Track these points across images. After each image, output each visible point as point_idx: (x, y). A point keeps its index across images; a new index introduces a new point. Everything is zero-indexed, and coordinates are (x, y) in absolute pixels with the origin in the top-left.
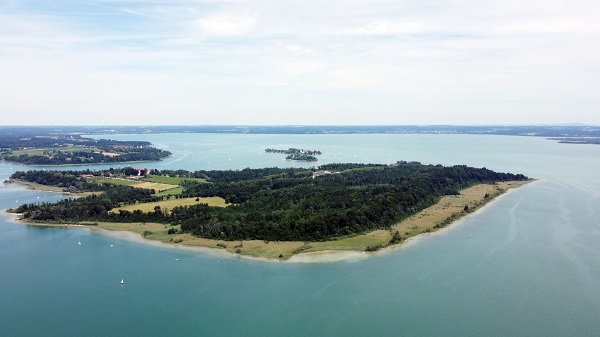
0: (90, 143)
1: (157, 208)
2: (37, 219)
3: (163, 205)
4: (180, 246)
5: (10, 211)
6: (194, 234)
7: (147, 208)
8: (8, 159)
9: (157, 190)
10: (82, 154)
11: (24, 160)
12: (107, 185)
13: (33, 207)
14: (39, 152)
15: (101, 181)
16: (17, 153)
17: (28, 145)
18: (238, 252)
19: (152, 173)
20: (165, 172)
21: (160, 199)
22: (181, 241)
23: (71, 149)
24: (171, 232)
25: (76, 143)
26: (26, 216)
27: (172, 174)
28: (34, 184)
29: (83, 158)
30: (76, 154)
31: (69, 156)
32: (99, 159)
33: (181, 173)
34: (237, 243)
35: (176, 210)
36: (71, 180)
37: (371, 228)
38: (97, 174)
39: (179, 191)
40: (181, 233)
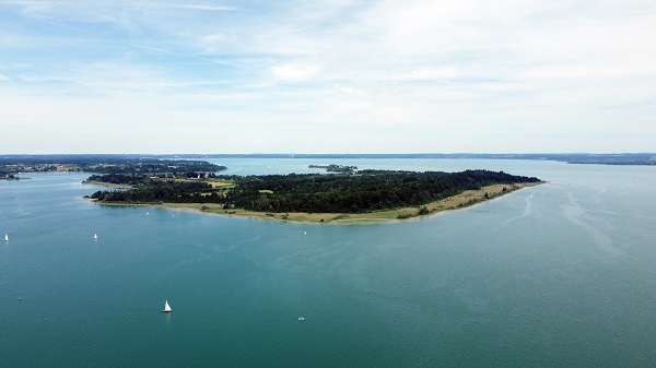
5: (86, 197)
6: (246, 209)
9: (214, 186)
12: (171, 183)
15: (165, 180)
16: (93, 167)
17: (103, 162)
18: (285, 219)
19: (210, 176)
20: (221, 177)
21: (216, 190)
22: (234, 213)
24: (226, 208)
26: (99, 200)
27: (227, 177)
30: (144, 166)
33: (234, 177)
34: (284, 214)
37: (402, 206)
39: (233, 186)
40: (235, 208)
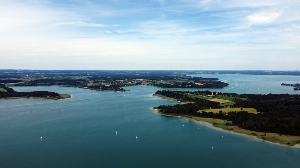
0: (190, 78)
1: (221, 112)
2: (166, 112)
3: (223, 110)
4: (232, 132)
5: (155, 108)
6: (239, 126)
7: (216, 111)
8: (155, 85)
9: (221, 102)
10: (186, 83)
11: (161, 85)
12: (197, 99)
13: (164, 107)
14: (167, 82)
15: (194, 97)
16: (158, 82)
17: (163, 79)
18: (263, 138)
19: (219, 93)
20: (225, 94)
21: (222, 107)
22: (232, 129)
23: (181, 81)
24: (227, 124)
25: (183, 78)
26: (161, 111)
27: (229, 95)
28: (165, 97)
29: (186, 86)
30: (183, 83)
31: (180, 84)
32: (194, 86)
33: (233, 94)
34: (263, 133)
35: (230, 113)
36: (181, 95)
38: (193, 93)
39: (232, 104)
40: (232, 125)
